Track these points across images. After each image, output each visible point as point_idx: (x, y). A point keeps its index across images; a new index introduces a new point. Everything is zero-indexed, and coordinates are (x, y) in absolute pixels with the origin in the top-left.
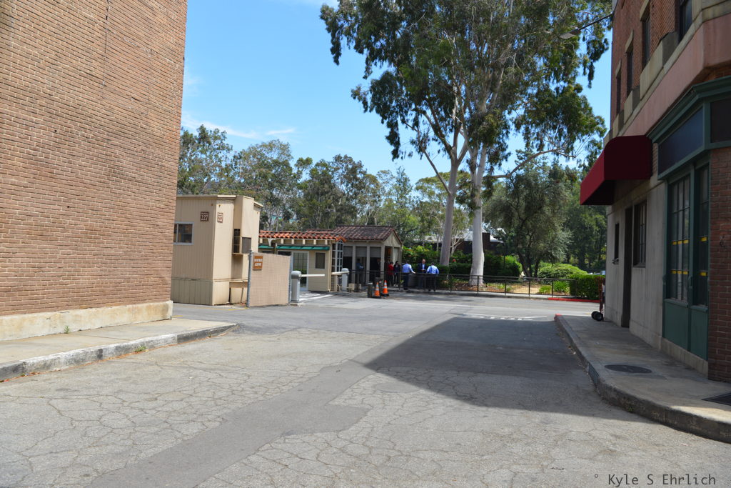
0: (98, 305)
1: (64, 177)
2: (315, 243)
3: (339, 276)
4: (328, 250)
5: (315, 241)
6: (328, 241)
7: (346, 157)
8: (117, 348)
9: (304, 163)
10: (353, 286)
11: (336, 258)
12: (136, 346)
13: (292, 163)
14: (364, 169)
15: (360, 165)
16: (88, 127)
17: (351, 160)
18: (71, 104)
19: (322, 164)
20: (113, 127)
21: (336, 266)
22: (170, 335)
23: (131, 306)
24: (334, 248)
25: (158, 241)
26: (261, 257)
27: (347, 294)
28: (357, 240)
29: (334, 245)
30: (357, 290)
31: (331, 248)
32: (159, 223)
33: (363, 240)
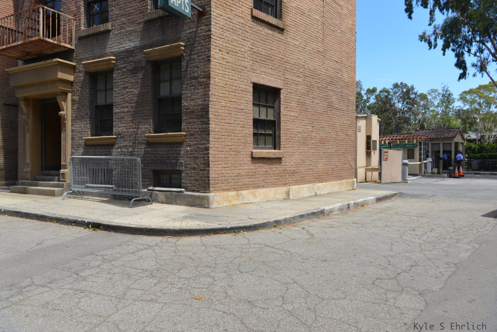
0: (326, 181)
1: (310, 110)
2: (407, 142)
3: (425, 164)
4: (417, 146)
5: (407, 141)
6: (416, 141)
7: (402, 83)
8: (354, 203)
9: (371, 91)
10: (436, 170)
11: (422, 152)
12: (361, 202)
13: (363, 92)
14: (415, 91)
15: (412, 88)
16: (319, 81)
17: (406, 85)
18: (312, 69)
19: (385, 90)
20: (328, 80)
21: (422, 157)
22: (373, 198)
23: (339, 181)
24: (420, 145)
25: (349, 144)
26: (387, 152)
27: (432, 175)
28: (432, 139)
29: (420, 143)
30: (439, 173)
31: (418, 145)
32: (349, 133)
33: (437, 139)
